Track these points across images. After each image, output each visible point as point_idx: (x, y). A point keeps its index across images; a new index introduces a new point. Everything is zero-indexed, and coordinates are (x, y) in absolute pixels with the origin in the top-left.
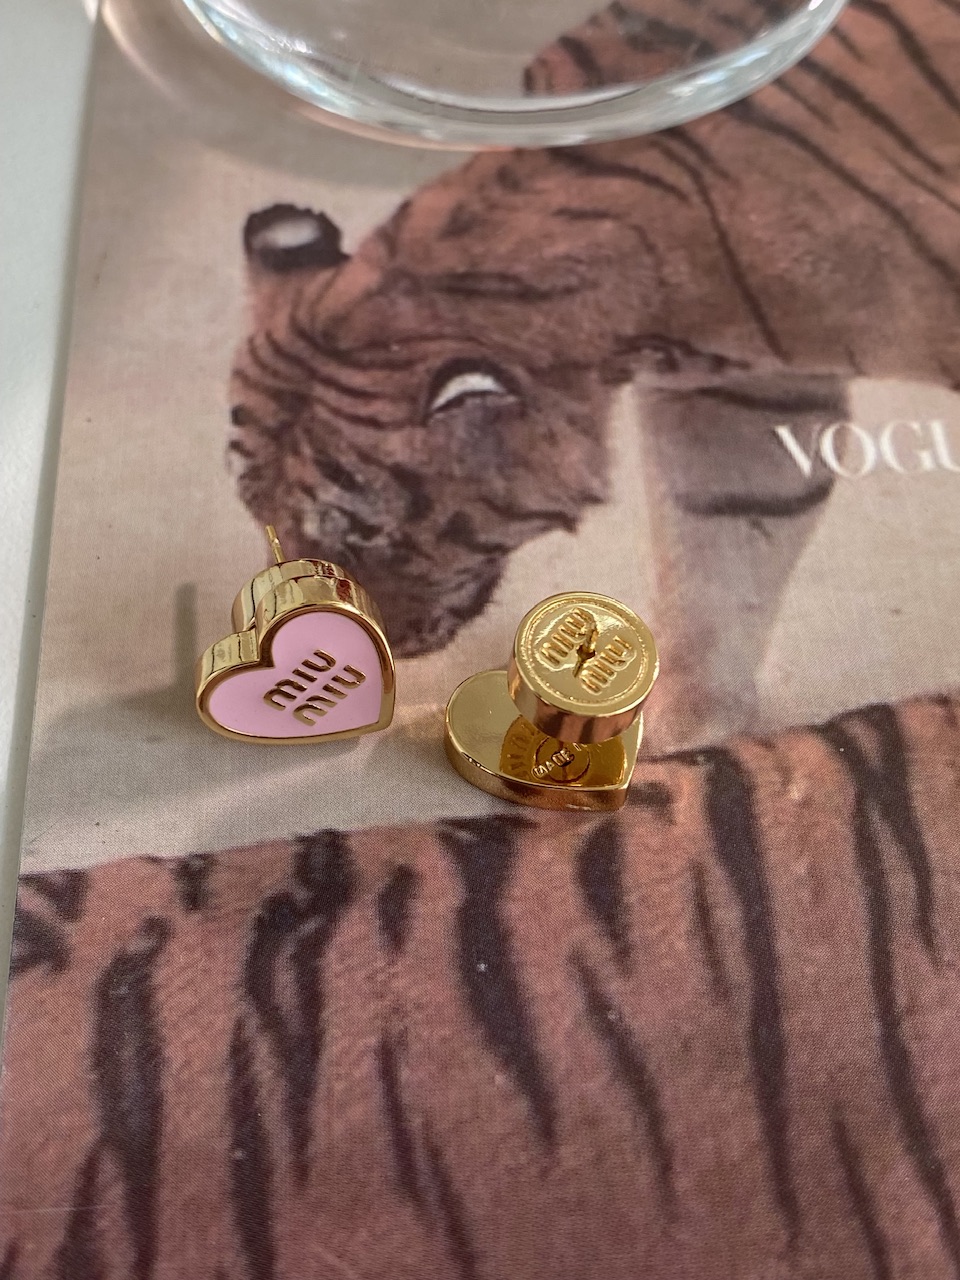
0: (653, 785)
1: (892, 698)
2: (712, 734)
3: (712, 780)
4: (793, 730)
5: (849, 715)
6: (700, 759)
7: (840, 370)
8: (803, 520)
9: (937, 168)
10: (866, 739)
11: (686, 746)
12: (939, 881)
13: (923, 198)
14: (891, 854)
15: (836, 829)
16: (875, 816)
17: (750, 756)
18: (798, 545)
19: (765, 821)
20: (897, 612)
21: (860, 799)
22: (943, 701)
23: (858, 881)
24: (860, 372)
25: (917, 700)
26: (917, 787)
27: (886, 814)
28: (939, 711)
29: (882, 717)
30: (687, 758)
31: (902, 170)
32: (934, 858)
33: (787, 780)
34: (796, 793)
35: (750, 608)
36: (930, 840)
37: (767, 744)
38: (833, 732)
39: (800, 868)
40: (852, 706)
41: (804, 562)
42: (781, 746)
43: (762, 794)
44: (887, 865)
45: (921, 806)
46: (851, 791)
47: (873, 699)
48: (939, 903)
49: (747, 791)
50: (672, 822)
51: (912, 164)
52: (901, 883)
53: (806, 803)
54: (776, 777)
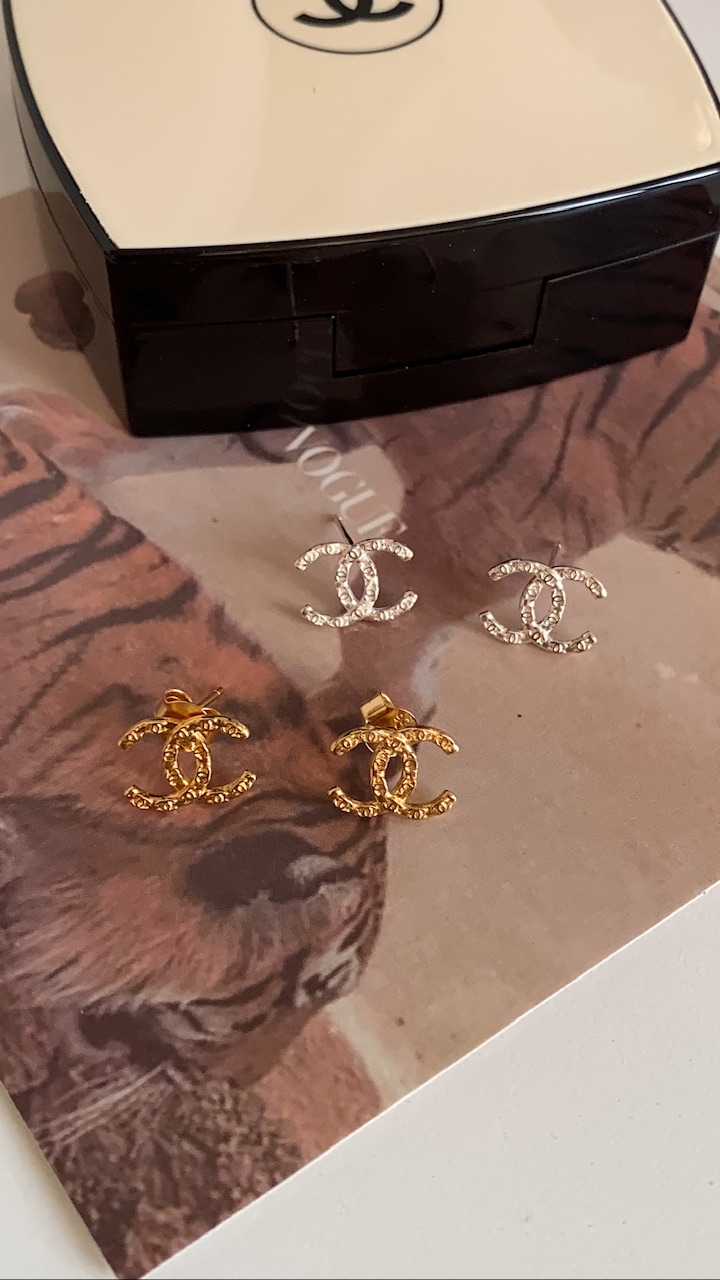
0: (24, 460)
1: (150, 538)
2: (72, 471)
3: (43, 481)
4: (99, 503)
5: (125, 523)
6: (54, 473)
7: (378, 437)
8: (252, 459)
9: (591, 425)
10: (116, 535)
11: (59, 465)
12: (39, 595)
13: (558, 429)
14: (46, 569)
15: (47, 542)
16: (66, 555)
17: (69, 493)
18: (232, 463)
19: (30, 512)
20: (215, 521)
21: (74, 546)
22: (165, 560)
23: (17, 561)
24: (384, 447)
25: (157, 549)
26: (96, 566)
27: (66, 559)
28: (157, 560)
29: (135, 537)
30: (50, 466)
31: (573, 410)
32: (55, 588)
33: (62, 512)
34: (57, 519)
35: (172, 458)
36: (63, 583)
37: (82, 496)
38: (109, 520)
39: (9, 536)
40: (133, 523)
41: (221, 470)
42: (85, 501)
43: (46, 504)
44: (34, 570)
45: (86, 572)
46: (75, 541)
47: (145, 530)
48: (24, 599)
49: (46, 497)
50: (5, 475)
51: (582, 415)
52: (28, 579)
53: (54, 525)
54: (62, 506)
